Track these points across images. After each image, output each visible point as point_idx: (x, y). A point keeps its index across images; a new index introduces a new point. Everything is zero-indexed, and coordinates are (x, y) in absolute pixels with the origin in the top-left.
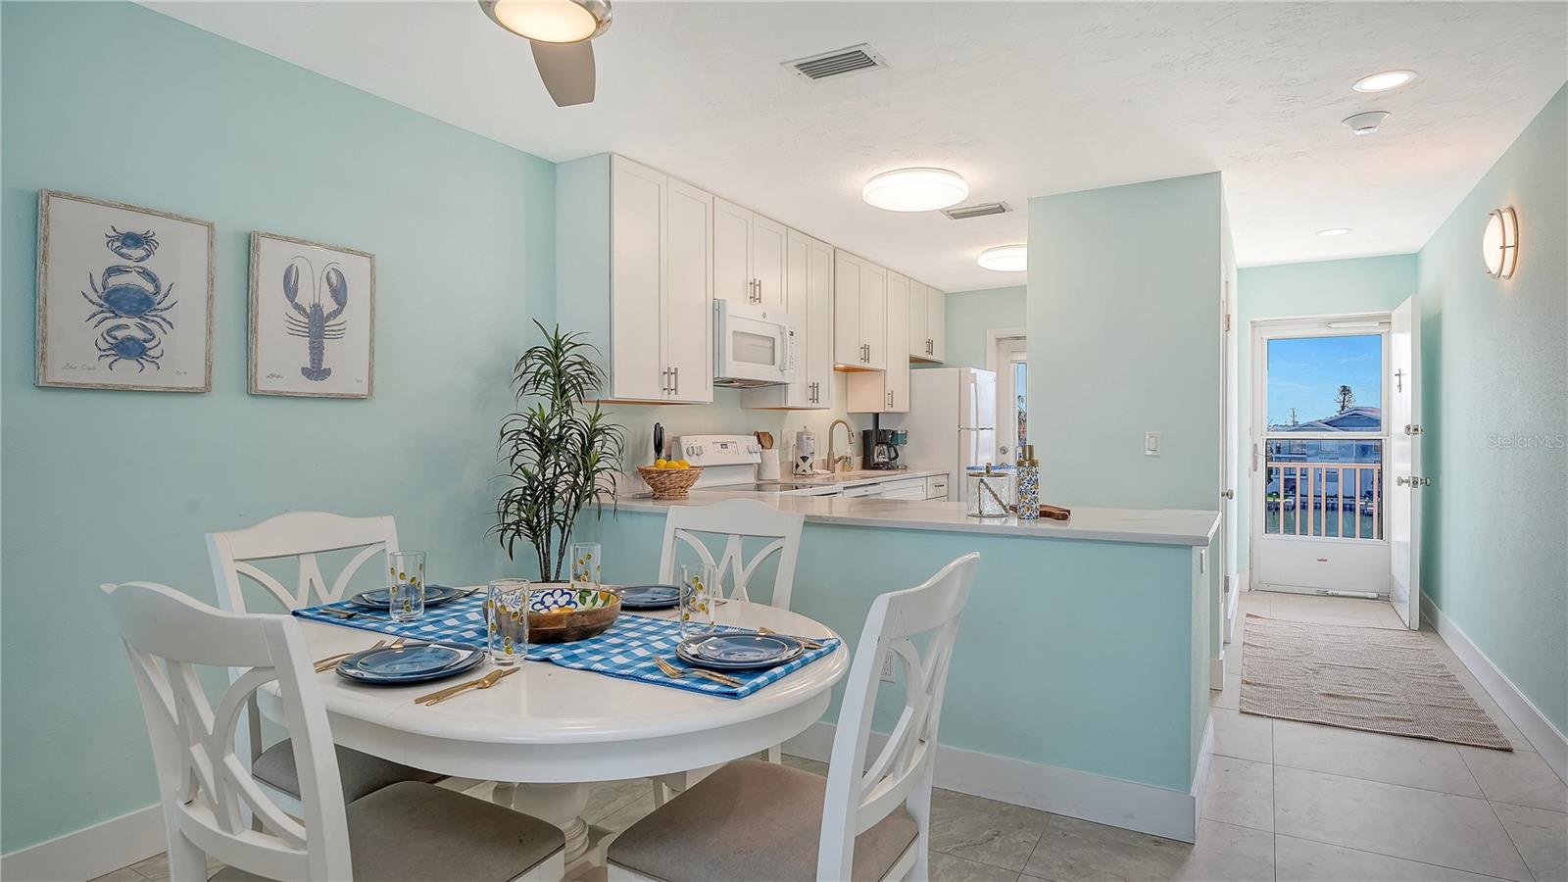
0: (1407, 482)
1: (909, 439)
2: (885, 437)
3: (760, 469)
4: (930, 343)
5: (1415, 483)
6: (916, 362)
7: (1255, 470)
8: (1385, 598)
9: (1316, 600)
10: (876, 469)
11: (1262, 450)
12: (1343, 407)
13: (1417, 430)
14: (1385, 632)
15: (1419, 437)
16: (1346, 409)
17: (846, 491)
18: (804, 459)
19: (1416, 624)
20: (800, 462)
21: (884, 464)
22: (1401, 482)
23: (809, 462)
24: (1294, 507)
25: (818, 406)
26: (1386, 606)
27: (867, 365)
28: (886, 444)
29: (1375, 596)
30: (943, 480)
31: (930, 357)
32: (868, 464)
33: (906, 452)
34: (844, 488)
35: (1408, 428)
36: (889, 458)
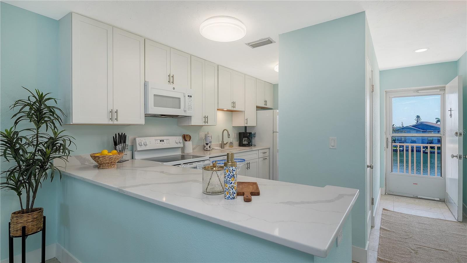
0: (456, 156)
1: (257, 135)
2: (247, 135)
3: (183, 149)
4: (266, 101)
5: (460, 157)
6: (259, 108)
7: (387, 148)
8: (444, 201)
9: (412, 200)
10: (244, 146)
11: (390, 140)
12: (417, 122)
13: (461, 134)
14: (447, 222)
15: (462, 137)
16: (418, 122)
17: (211, 159)
18: (207, 144)
19: (461, 219)
20: (206, 145)
21: (247, 144)
22: (453, 156)
23: (209, 145)
24: (403, 151)
25: (208, 124)
26: (444, 204)
27: (234, 109)
28: (247, 137)
29: (438, 199)
30: (267, 151)
31: (266, 106)
32: (241, 144)
33: (255, 141)
34: (210, 158)
35: (457, 133)
36: (248, 142)
